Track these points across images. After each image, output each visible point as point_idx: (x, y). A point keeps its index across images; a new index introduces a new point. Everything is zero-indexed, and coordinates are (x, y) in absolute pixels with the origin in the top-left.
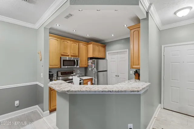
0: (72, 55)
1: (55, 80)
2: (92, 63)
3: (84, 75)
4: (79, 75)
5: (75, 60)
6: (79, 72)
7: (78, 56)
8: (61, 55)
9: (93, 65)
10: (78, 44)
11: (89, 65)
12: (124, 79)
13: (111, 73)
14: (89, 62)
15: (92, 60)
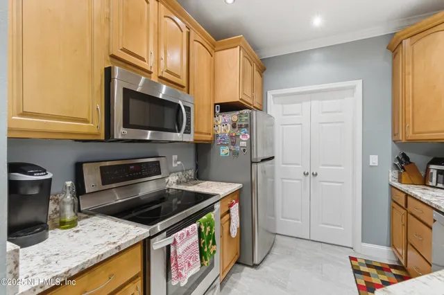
0: (166, 75)
1: (62, 224)
2: (234, 126)
3: (193, 175)
4: (177, 178)
5: (180, 103)
6: (179, 163)
7: (186, 89)
8: (109, 58)
9: (242, 133)
10: (185, 30)
11: (218, 136)
12: (340, 184)
13: (283, 164)
14: (220, 122)
15: (238, 113)
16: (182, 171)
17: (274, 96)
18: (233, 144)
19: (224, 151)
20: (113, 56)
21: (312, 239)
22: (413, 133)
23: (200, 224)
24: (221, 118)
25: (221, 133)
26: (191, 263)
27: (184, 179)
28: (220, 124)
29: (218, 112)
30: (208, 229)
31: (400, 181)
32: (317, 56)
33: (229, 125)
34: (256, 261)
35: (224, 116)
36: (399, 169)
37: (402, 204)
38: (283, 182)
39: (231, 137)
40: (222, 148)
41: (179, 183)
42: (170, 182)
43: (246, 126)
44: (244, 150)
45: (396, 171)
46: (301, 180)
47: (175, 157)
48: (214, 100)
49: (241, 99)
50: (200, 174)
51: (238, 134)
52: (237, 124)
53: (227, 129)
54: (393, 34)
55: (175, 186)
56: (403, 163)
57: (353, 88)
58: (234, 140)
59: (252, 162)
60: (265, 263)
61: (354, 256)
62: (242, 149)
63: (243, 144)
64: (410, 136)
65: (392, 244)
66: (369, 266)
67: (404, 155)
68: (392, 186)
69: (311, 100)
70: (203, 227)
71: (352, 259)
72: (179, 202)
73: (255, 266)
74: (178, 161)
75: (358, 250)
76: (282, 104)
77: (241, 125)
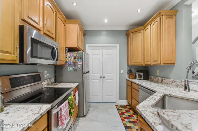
3: (54, 81)
4: (47, 82)
5: (54, 46)
6: (48, 75)
7: (55, 40)
8: (21, 21)
9: (79, 61)
10: (55, 12)
11: (67, 62)
12: (112, 80)
13: (92, 74)
14: (68, 56)
15: (77, 52)
16: (49, 79)
17: (89, 46)
18: (75, 66)
19: (70, 69)
20: (23, 20)
21: (103, 102)
22: (133, 63)
23: (69, 100)
24: (69, 54)
25: (69, 61)
26: (66, 118)
27: (50, 83)
28: (68, 57)
29: (67, 51)
30: (71, 102)
31: (129, 78)
32: (104, 33)
33: (73, 58)
34: (85, 114)
35: (70, 53)
36: (129, 74)
37: (130, 85)
38: (92, 81)
39: (73, 62)
40: (69, 68)
41: (48, 85)
42: (44, 85)
43: (81, 58)
44: (80, 69)
45: (128, 75)
46: (99, 80)
47: (46, 72)
48: (65, 46)
49: (78, 47)
50: (57, 80)
51: (77, 61)
52: (77, 57)
53: (72, 59)
54: (128, 31)
55: (46, 86)
56: (130, 72)
57: (116, 46)
58: (75, 64)
59: (83, 74)
60: (88, 114)
61: (117, 105)
62: (79, 68)
63: (79, 66)
64: (132, 64)
65: (127, 99)
66: (121, 107)
67: (130, 70)
68: (127, 80)
69: (103, 49)
70: (70, 102)
71: (116, 106)
72: (48, 94)
73: (84, 116)
74: (47, 74)
75: (118, 103)
76: (92, 50)
77: (78, 58)
